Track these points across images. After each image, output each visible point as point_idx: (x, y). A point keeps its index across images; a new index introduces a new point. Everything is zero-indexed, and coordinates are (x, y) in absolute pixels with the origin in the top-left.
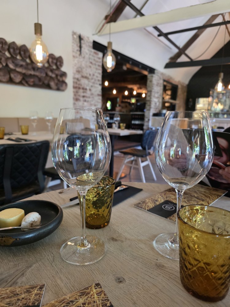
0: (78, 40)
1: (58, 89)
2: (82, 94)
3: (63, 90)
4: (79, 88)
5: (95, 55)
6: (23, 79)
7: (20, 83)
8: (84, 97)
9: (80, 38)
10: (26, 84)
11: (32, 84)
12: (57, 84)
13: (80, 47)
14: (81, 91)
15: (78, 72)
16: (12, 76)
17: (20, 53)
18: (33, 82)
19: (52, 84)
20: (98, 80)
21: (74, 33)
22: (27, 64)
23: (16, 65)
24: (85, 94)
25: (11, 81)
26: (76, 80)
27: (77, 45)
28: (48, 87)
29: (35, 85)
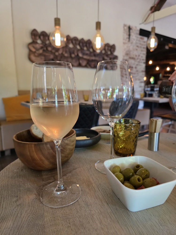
0: (128, 30)
5: (141, 40)
6: (88, 63)
9: (130, 28)
10: (89, 67)
13: (129, 35)
15: (127, 54)
16: (81, 61)
17: (86, 46)
18: (94, 65)
20: (143, 60)
21: (125, 25)
22: (91, 53)
23: (84, 54)
24: (131, 71)
25: (80, 65)
27: (127, 34)
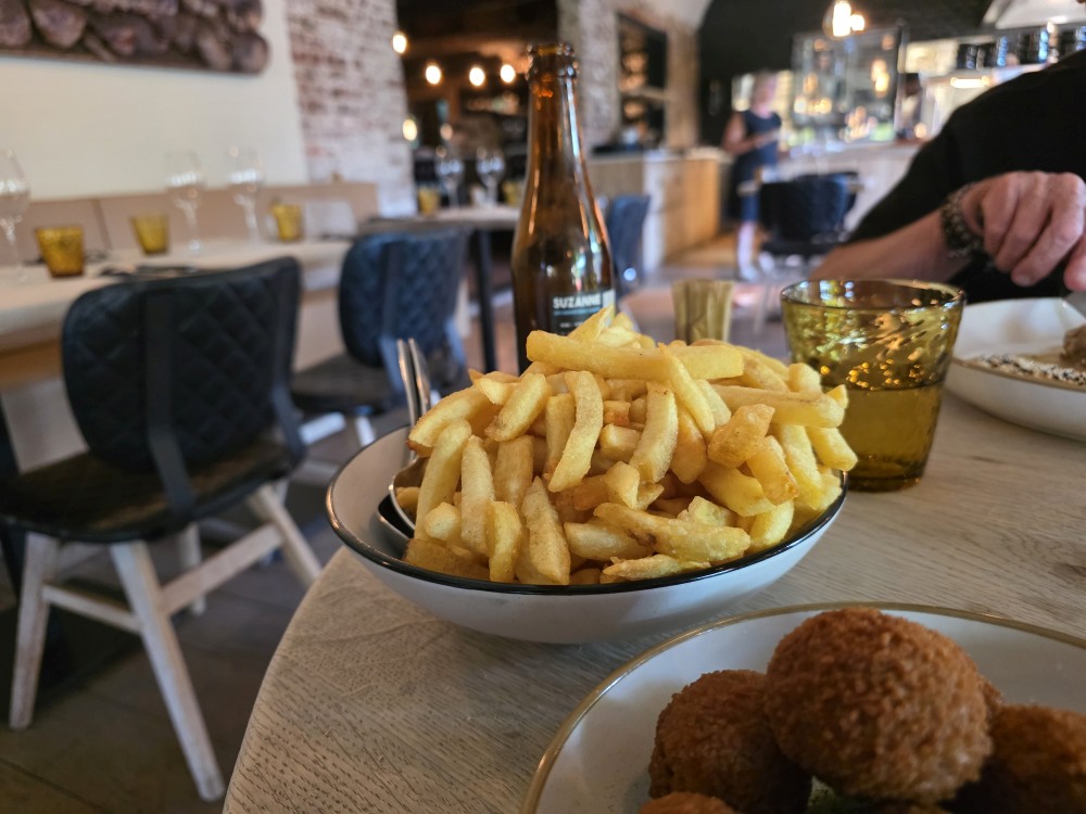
1: (236, 68)
2: (330, 84)
3: (255, 71)
4: (316, 60)
6: (89, 29)
7: (80, 51)
8: (337, 93)
11: (127, 49)
12: (228, 47)
14: (324, 70)
16: (42, 18)
18: (133, 40)
19: (210, 46)
24: (339, 84)
25: (39, 43)
26: (298, 28)
28: (194, 59)
29: (139, 57)
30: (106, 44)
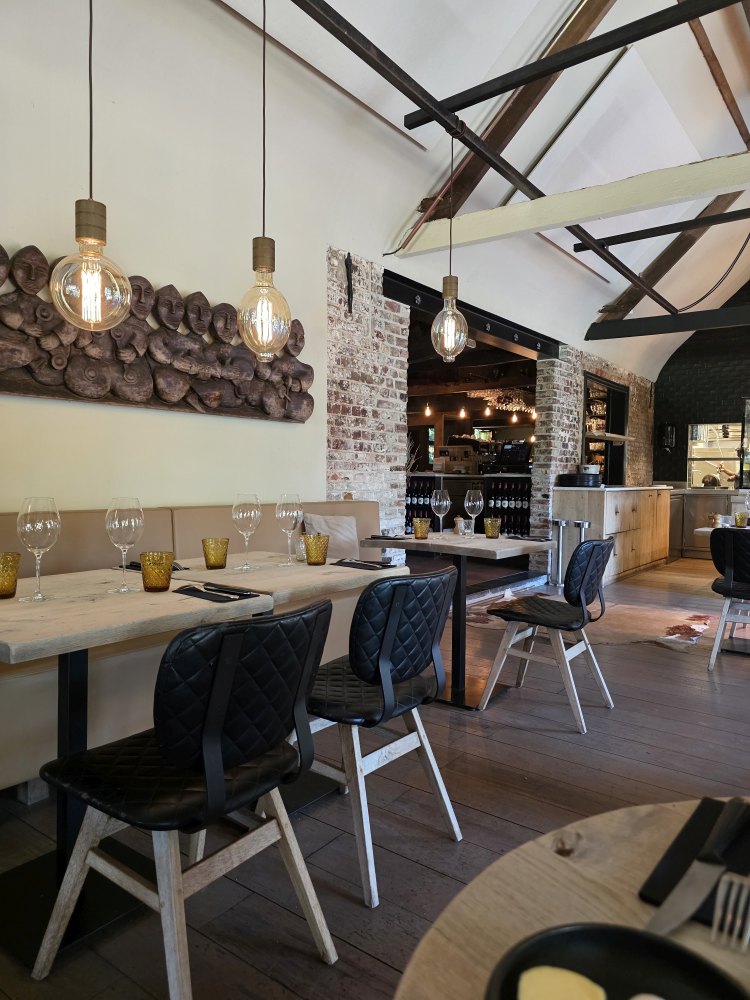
0: (342, 271)
1: (287, 418)
2: (353, 429)
3: (302, 421)
4: (345, 411)
5: (389, 311)
6: (192, 390)
7: (183, 405)
8: (357, 435)
9: (349, 265)
10: (198, 408)
11: (214, 404)
12: (284, 403)
13: (350, 291)
14: (350, 417)
15: (343, 362)
16: (162, 383)
17: (186, 320)
18: (220, 398)
20: (399, 384)
21: (332, 253)
22: (205, 348)
23: (175, 353)
24: (360, 428)
25: (157, 400)
26: (335, 388)
27: (341, 286)
28: (260, 411)
29: (223, 409)
30: (201, 401)
